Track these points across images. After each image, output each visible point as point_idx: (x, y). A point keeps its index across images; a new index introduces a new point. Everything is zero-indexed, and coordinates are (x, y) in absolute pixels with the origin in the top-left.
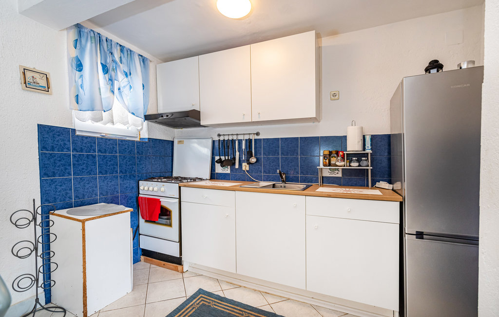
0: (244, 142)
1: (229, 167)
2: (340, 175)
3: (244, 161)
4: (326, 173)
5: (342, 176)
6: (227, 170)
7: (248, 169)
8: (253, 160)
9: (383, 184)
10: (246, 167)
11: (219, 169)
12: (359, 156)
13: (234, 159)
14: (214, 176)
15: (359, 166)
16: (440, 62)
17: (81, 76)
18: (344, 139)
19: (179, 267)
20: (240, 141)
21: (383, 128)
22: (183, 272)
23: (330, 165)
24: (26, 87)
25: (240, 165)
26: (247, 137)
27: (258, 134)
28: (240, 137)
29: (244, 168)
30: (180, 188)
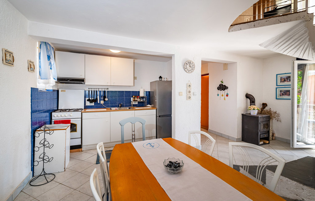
0: (102, 92)
1: (93, 103)
2: (137, 103)
3: (102, 100)
4: (134, 103)
5: (138, 103)
6: (93, 104)
7: (103, 103)
8: (106, 99)
9: (149, 105)
10: (102, 102)
11: (88, 104)
12: (143, 98)
13: (97, 99)
14: (86, 107)
15: (143, 100)
16: (162, 77)
17: (40, 61)
18: (139, 92)
19: (80, 149)
20: (100, 92)
21: (148, 89)
22: (82, 151)
23: (135, 100)
25: (100, 102)
26: (103, 90)
27: (107, 89)
28: (100, 90)
29: (101, 103)
30: (82, 113)
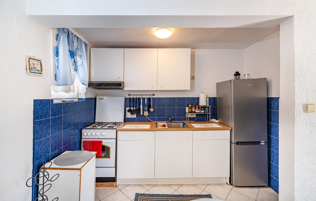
0: (146, 99)
1: (135, 114)
2: (195, 116)
3: (145, 111)
4: (189, 116)
5: (196, 116)
6: (135, 116)
7: (147, 115)
8: (152, 110)
9: (214, 120)
10: (146, 113)
11: (129, 115)
12: (204, 108)
13: (140, 109)
14: (126, 120)
15: (204, 112)
17: (58, 60)
18: (198, 98)
19: (114, 183)
20: (144, 99)
21: (213, 94)
22: (116, 186)
23: (192, 112)
24: (30, 72)
25: (143, 113)
26: (148, 97)
27: (154, 95)
28: (144, 97)
29: (145, 114)
30: (117, 132)
